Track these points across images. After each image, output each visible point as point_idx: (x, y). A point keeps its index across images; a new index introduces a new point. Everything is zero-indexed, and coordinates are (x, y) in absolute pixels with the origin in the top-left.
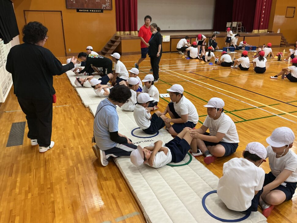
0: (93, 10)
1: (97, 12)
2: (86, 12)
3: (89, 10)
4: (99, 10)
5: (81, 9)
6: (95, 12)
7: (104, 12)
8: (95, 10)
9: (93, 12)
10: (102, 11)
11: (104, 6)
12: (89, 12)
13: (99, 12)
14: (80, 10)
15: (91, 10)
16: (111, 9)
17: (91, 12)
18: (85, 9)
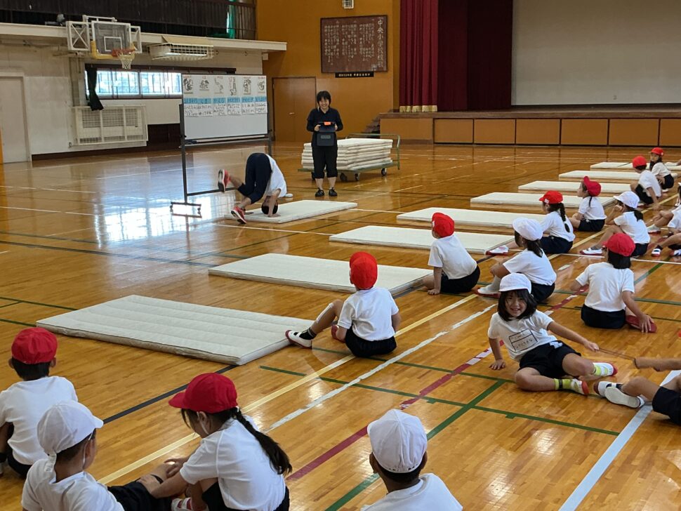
0: (359, 73)
1: (365, 76)
2: (347, 77)
4: (367, 73)
5: (341, 73)
6: (362, 76)
7: (374, 75)
8: (362, 73)
9: (359, 76)
10: (372, 74)
11: (375, 66)
12: (353, 76)
13: (367, 76)
14: (340, 75)
15: (356, 73)
16: (386, 71)
17: (356, 76)
18: (347, 73)
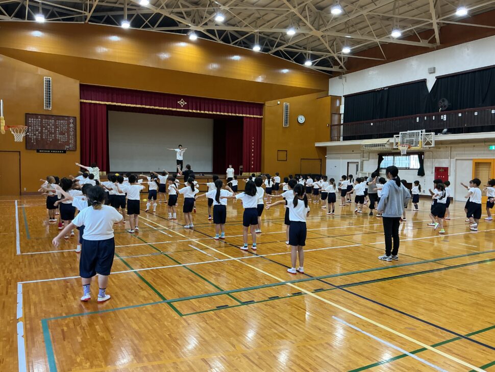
0: (55, 151)
1: (59, 153)
2: (46, 152)
3: (50, 150)
4: (61, 151)
5: (42, 150)
6: (57, 153)
7: (67, 152)
8: (57, 150)
9: (55, 153)
10: (65, 152)
11: (67, 147)
12: (50, 152)
13: (61, 153)
14: (40, 151)
15: (53, 150)
16: (75, 150)
17: (53, 152)
18: (46, 150)
